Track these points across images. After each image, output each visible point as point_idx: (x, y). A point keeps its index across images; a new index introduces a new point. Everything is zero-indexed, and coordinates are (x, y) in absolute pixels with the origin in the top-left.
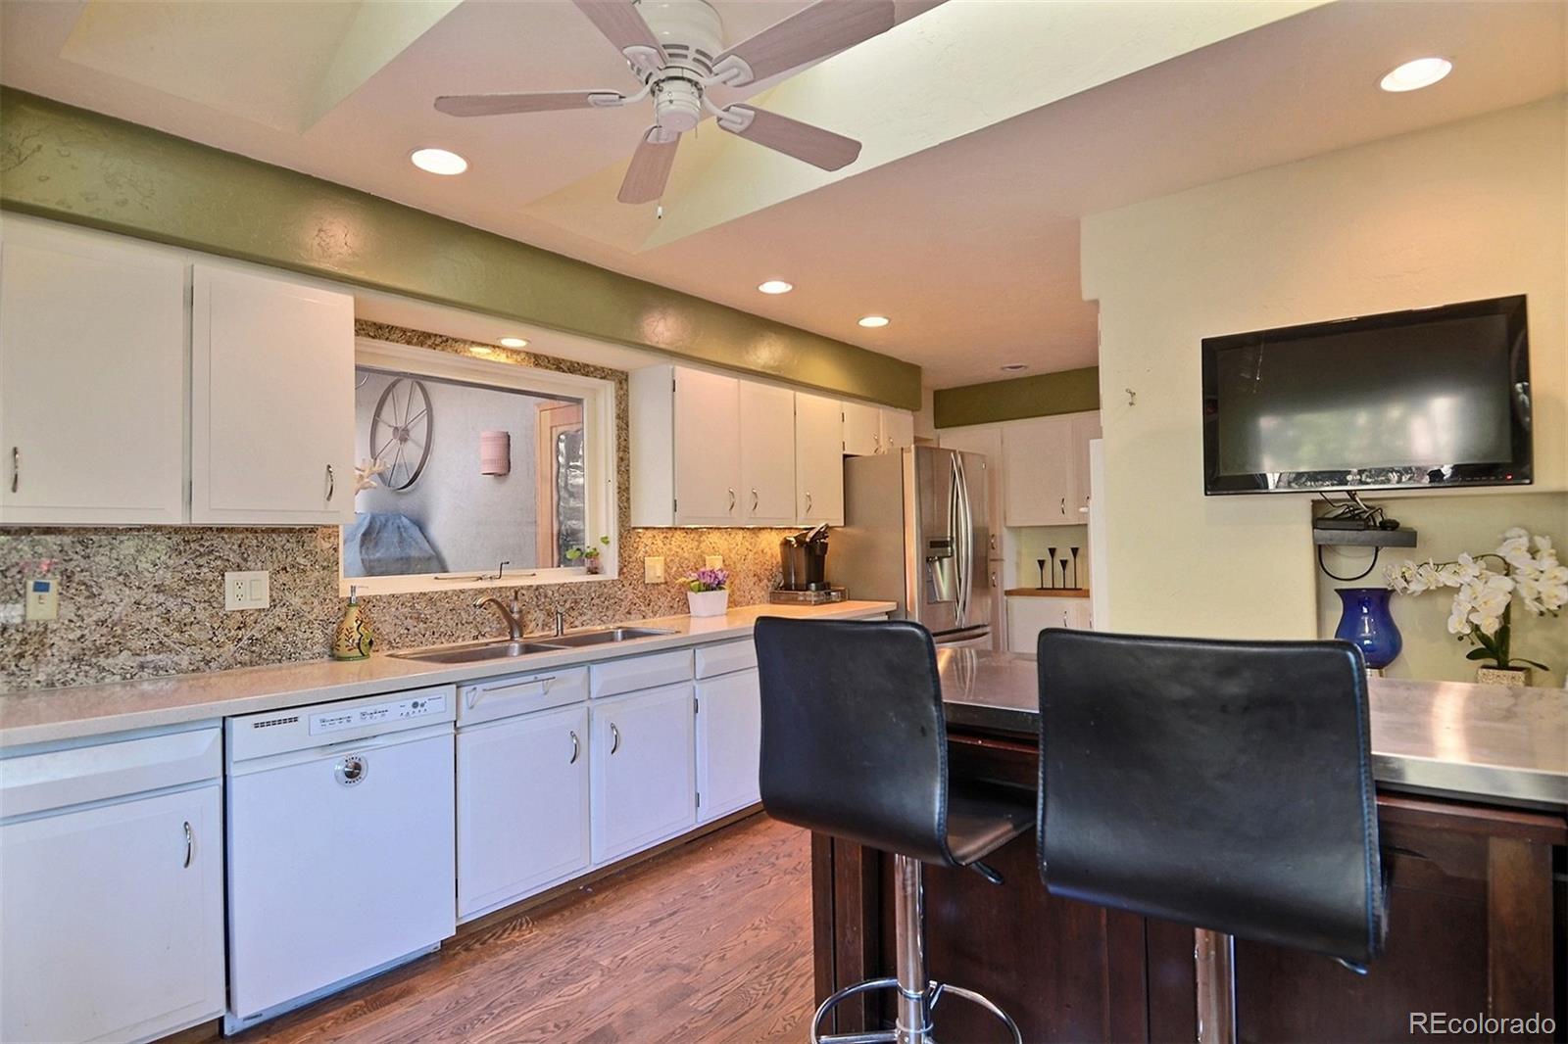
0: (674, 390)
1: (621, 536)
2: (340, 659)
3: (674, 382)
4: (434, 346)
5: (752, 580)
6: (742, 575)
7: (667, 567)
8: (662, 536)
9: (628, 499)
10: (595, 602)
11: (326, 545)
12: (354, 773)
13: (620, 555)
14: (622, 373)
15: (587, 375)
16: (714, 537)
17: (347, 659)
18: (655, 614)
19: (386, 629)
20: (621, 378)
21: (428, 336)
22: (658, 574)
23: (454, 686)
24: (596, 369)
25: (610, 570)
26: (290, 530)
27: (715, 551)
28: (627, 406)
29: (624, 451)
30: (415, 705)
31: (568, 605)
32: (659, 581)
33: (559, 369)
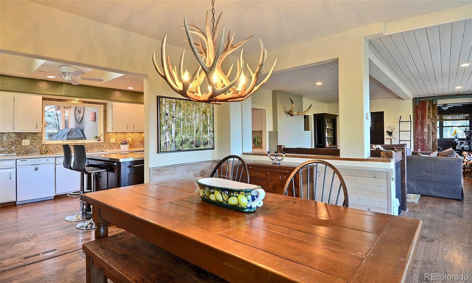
0: (112, 107)
1: (104, 134)
2: (42, 154)
3: (112, 105)
4: (62, 101)
5: (139, 143)
6: (137, 142)
7: (116, 140)
8: (115, 134)
9: (106, 127)
10: (98, 146)
11: (40, 135)
12: (36, 169)
13: (104, 137)
14: (105, 103)
15: (96, 104)
16: (129, 134)
17: (43, 154)
18: (113, 149)
19: (51, 149)
20: (105, 104)
21: (61, 99)
22: (113, 141)
23: (55, 158)
24: (98, 103)
25: (102, 141)
26: (33, 133)
27: (129, 137)
28: (106, 109)
29: (105, 118)
30: (47, 160)
31: (91, 147)
32: (114, 143)
33: (89, 103)
